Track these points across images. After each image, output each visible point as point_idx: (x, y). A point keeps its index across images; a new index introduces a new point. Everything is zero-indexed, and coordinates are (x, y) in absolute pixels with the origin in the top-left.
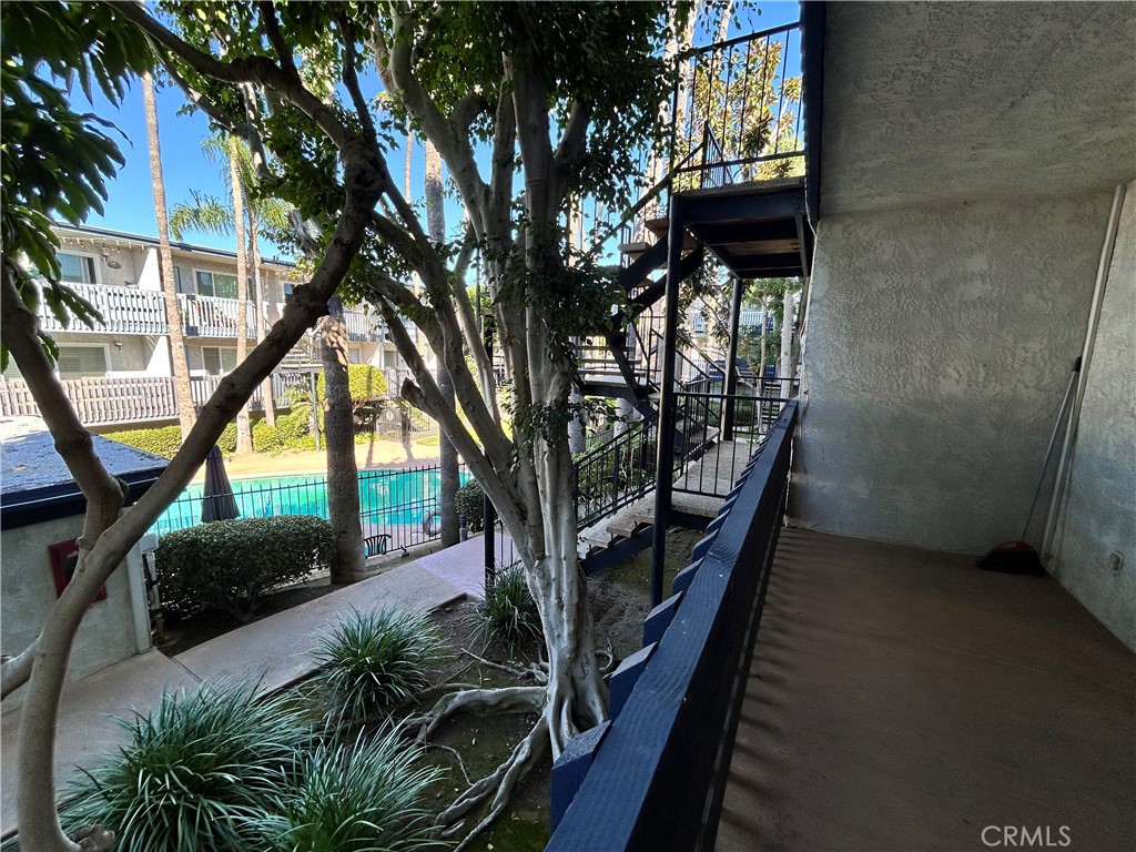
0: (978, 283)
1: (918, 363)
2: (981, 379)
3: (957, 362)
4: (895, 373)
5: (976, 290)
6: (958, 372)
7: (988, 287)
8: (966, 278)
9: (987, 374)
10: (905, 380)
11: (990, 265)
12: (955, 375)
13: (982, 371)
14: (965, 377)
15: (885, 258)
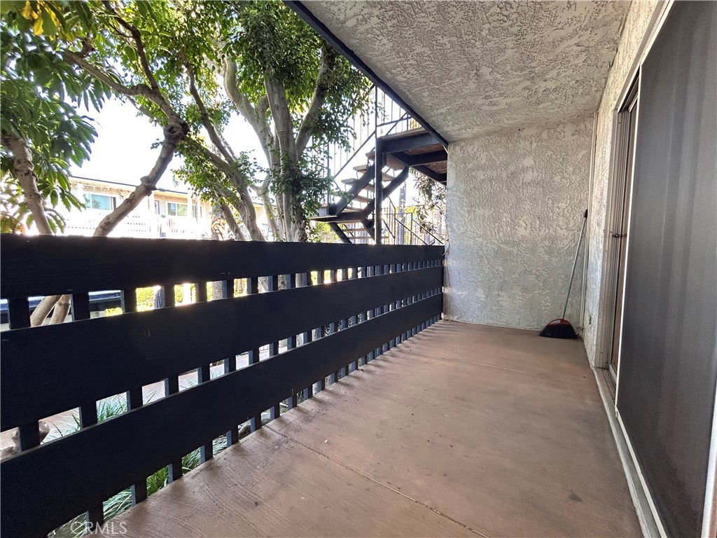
0: (530, 172)
1: (504, 219)
2: (538, 226)
3: (524, 218)
4: (493, 226)
5: (529, 176)
6: (525, 223)
7: (536, 174)
8: (524, 170)
9: (540, 223)
10: (499, 229)
11: (535, 162)
12: (524, 225)
13: (538, 222)
14: (529, 226)
15: (483, 162)
